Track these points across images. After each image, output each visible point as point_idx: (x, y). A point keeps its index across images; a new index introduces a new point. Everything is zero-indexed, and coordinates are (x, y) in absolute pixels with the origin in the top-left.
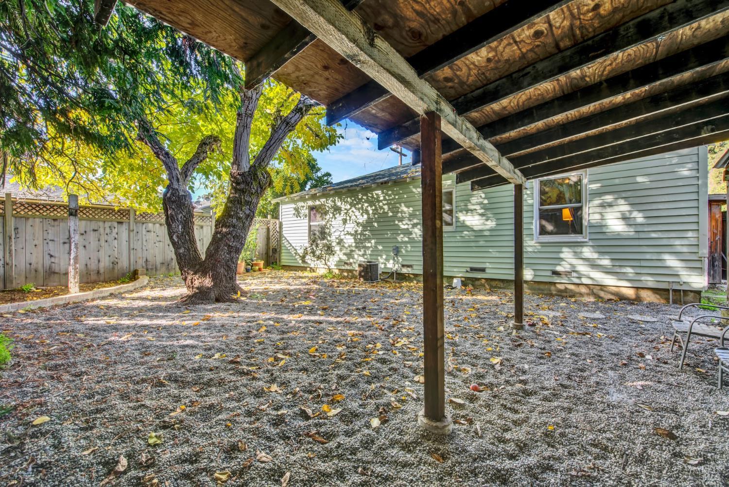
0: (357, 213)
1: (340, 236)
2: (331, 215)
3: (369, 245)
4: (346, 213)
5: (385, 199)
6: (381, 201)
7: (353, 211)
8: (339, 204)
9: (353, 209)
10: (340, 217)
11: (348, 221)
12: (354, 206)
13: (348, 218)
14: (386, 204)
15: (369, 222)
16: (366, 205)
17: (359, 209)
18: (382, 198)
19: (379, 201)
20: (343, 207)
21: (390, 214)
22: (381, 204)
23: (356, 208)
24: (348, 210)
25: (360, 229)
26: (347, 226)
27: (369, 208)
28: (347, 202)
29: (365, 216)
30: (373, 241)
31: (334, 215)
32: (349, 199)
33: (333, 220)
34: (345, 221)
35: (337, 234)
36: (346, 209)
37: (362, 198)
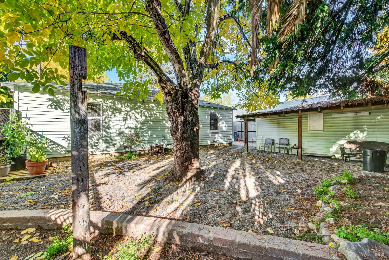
0: (136, 114)
1: (120, 129)
2: (110, 113)
3: (147, 135)
4: (127, 114)
5: (157, 110)
6: (155, 110)
7: (133, 113)
8: (119, 106)
9: (133, 111)
10: (119, 117)
11: (129, 119)
12: (135, 110)
13: (128, 117)
14: (158, 112)
15: (146, 121)
16: (144, 111)
17: (138, 113)
18: (155, 109)
19: (153, 110)
20: (123, 108)
21: (161, 118)
22: (155, 112)
23: (135, 111)
24: (128, 112)
25: (139, 125)
26: (127, 122)
27: (146, 113)
28: (128, 106)
29: (144, 118)
30: (150, 132)
31: (113, 113)
32: (129, 104)
33: (113, 117)
34: (125, 119)
35: (117, 127)
36: (126, 111)
37: (140, 106)
